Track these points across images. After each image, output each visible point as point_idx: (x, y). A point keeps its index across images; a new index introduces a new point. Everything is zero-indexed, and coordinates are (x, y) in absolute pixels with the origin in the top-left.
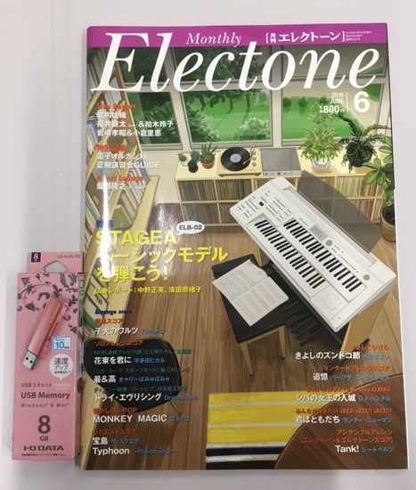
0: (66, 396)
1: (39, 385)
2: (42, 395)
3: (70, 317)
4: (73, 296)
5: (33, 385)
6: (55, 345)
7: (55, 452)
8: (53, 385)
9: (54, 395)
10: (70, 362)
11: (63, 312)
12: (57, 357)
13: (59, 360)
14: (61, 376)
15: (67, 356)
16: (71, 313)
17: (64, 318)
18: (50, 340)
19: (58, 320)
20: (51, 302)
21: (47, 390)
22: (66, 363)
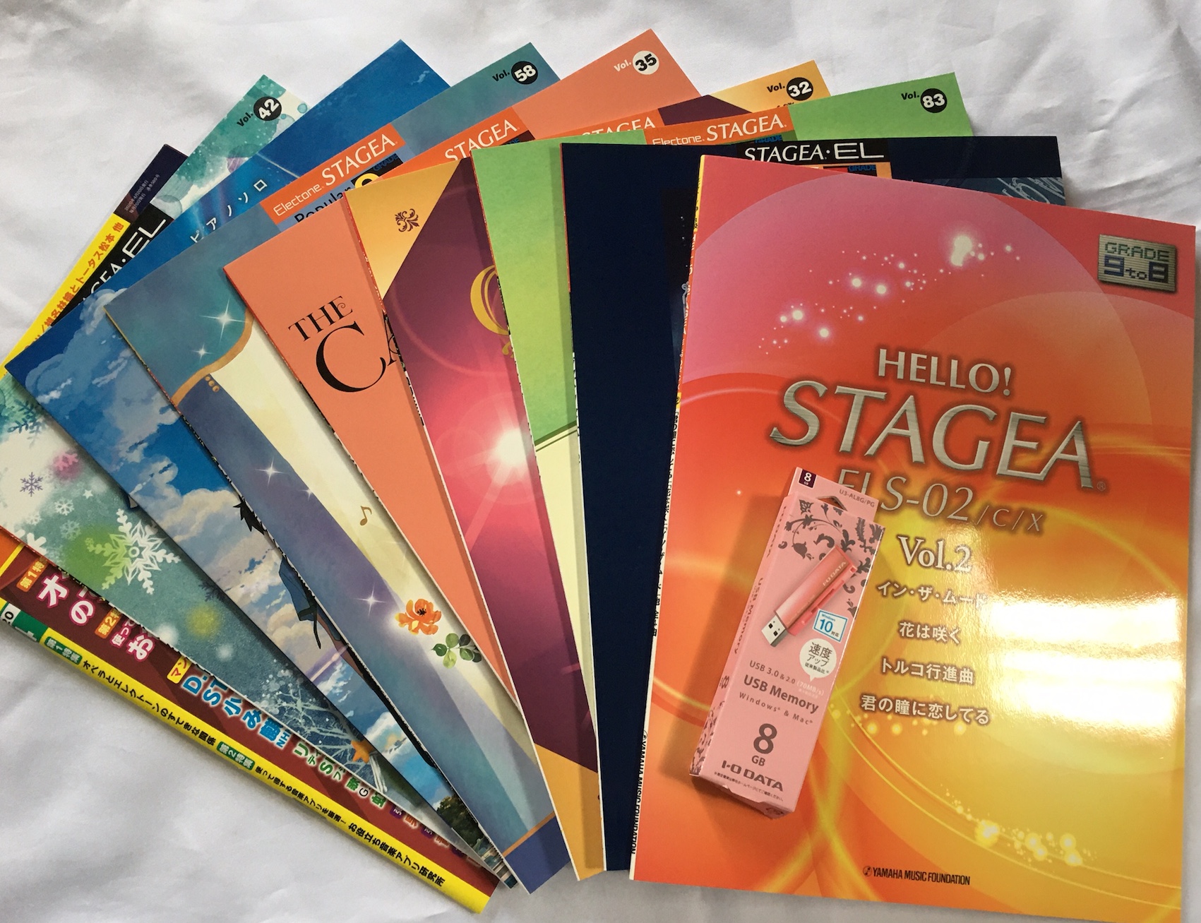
0: (811, 707)
1: (776, 674)
2: (776, 691)
3: (853, 589)
4: (868, 560)
5: (766, 670)
6: (819, 624)
7: (769, 789)
8: (797, 683)
9: (793, 699)
10: (833, 656)
11: (846, 576)
12: (818, 641)
13: (817, 648)
14: (813, 674)
15: (831, 648)
16: (856, 583)
17: (845, 587)
18: (814, 611)
19: (835, 586)
20: (834, 554)
21: (786, 688)
22: (827, 657)
